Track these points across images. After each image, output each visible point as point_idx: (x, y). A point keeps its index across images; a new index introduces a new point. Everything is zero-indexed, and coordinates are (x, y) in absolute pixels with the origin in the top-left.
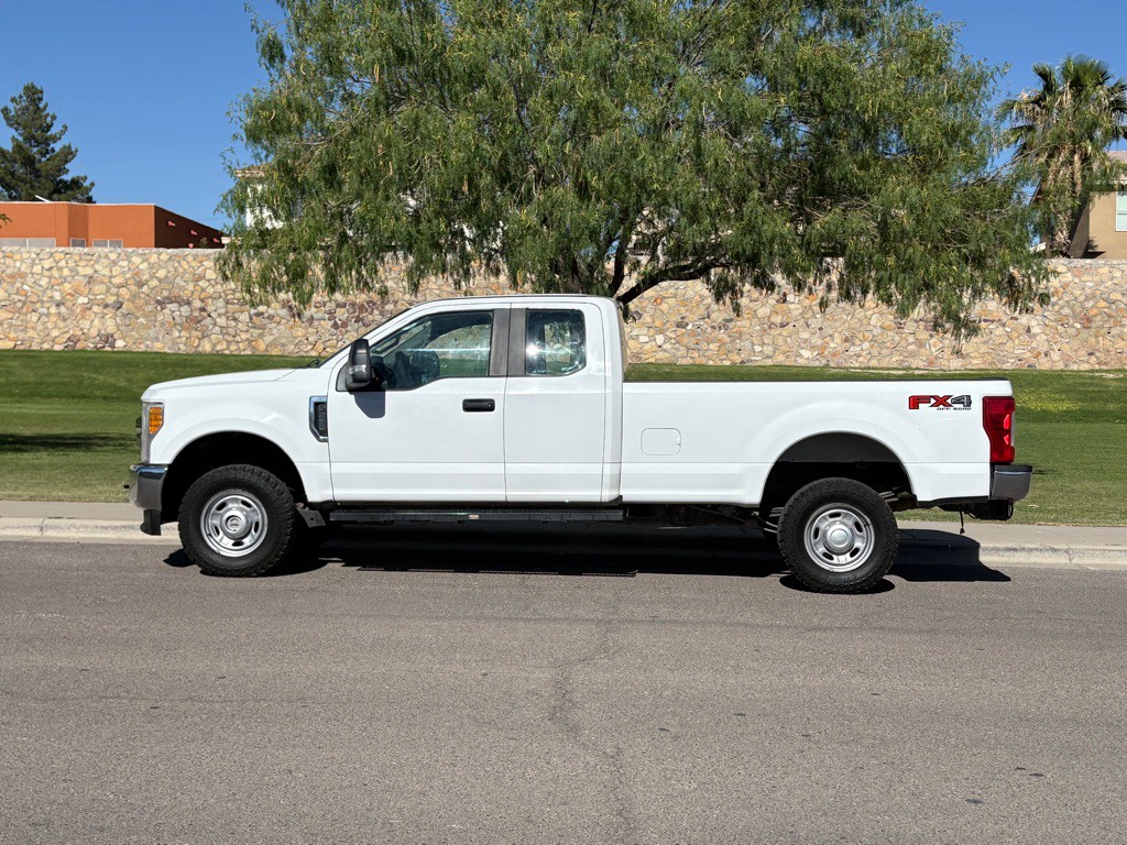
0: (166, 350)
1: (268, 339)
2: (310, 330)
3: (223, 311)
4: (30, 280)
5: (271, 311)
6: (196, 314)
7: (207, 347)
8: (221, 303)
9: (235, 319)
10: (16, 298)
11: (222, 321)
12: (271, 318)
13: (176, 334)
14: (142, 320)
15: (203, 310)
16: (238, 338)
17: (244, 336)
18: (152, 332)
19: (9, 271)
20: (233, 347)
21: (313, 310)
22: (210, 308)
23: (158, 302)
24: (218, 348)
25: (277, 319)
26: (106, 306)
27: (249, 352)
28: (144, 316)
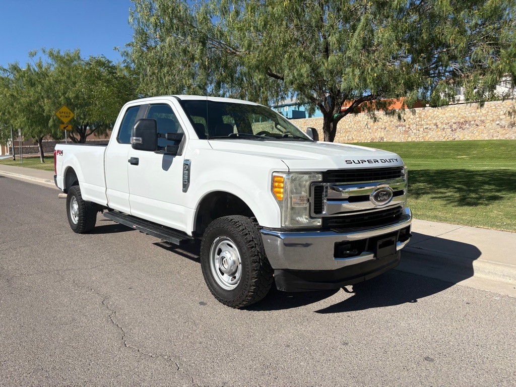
0: (398, 141)
1: (429, 136)
2: (443, 132)
3: (415, 128)
4: (362, 123)
5: (430, 127)
6: (407, 129)
7: (410, 140)
8: (414, 125)
9: (419, 130)
10: (359, 128)
11: (415, 131)
12: (430, 129)
13: (401, 136)
14: (391, 132)
15: (409, 128)
16: (419, 136)
17: (421, 135)
18: (394, 136)
19: (357, 120)
20: (418, 139)
21: (445, 125)
22: (411, 127)
23: (396, 126)
24: (413, 140)
25: (432, 129)
26: (382, 129)
27: (422, 141)
28: (392, 131)
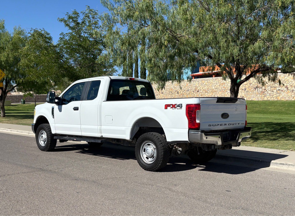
0: (256, 100)
1: (281, 96)
2: (292, 93)
3: (270, 89)
4: (226, 84)
5: (282, 89)
6: (263, 90)
7: (266, 99)
8: (269, 87)
9: (273, 91)
10: (223, 89)
11: (270, 92)
12: (282, 91)
13: (258, 96)
14: (250, 93)
15: (265, 89)
16: (273, 96)
17: (275, 96)
18: (253, 96)
19: (222, 83)
20: (272, 99)
21: (293, 88)
22: (266, 89)
23: (254, 88)
24: (268, 99)
25: (284, 91)
26: (242, 90)
27: (276, 100)
28: (251, 92)
